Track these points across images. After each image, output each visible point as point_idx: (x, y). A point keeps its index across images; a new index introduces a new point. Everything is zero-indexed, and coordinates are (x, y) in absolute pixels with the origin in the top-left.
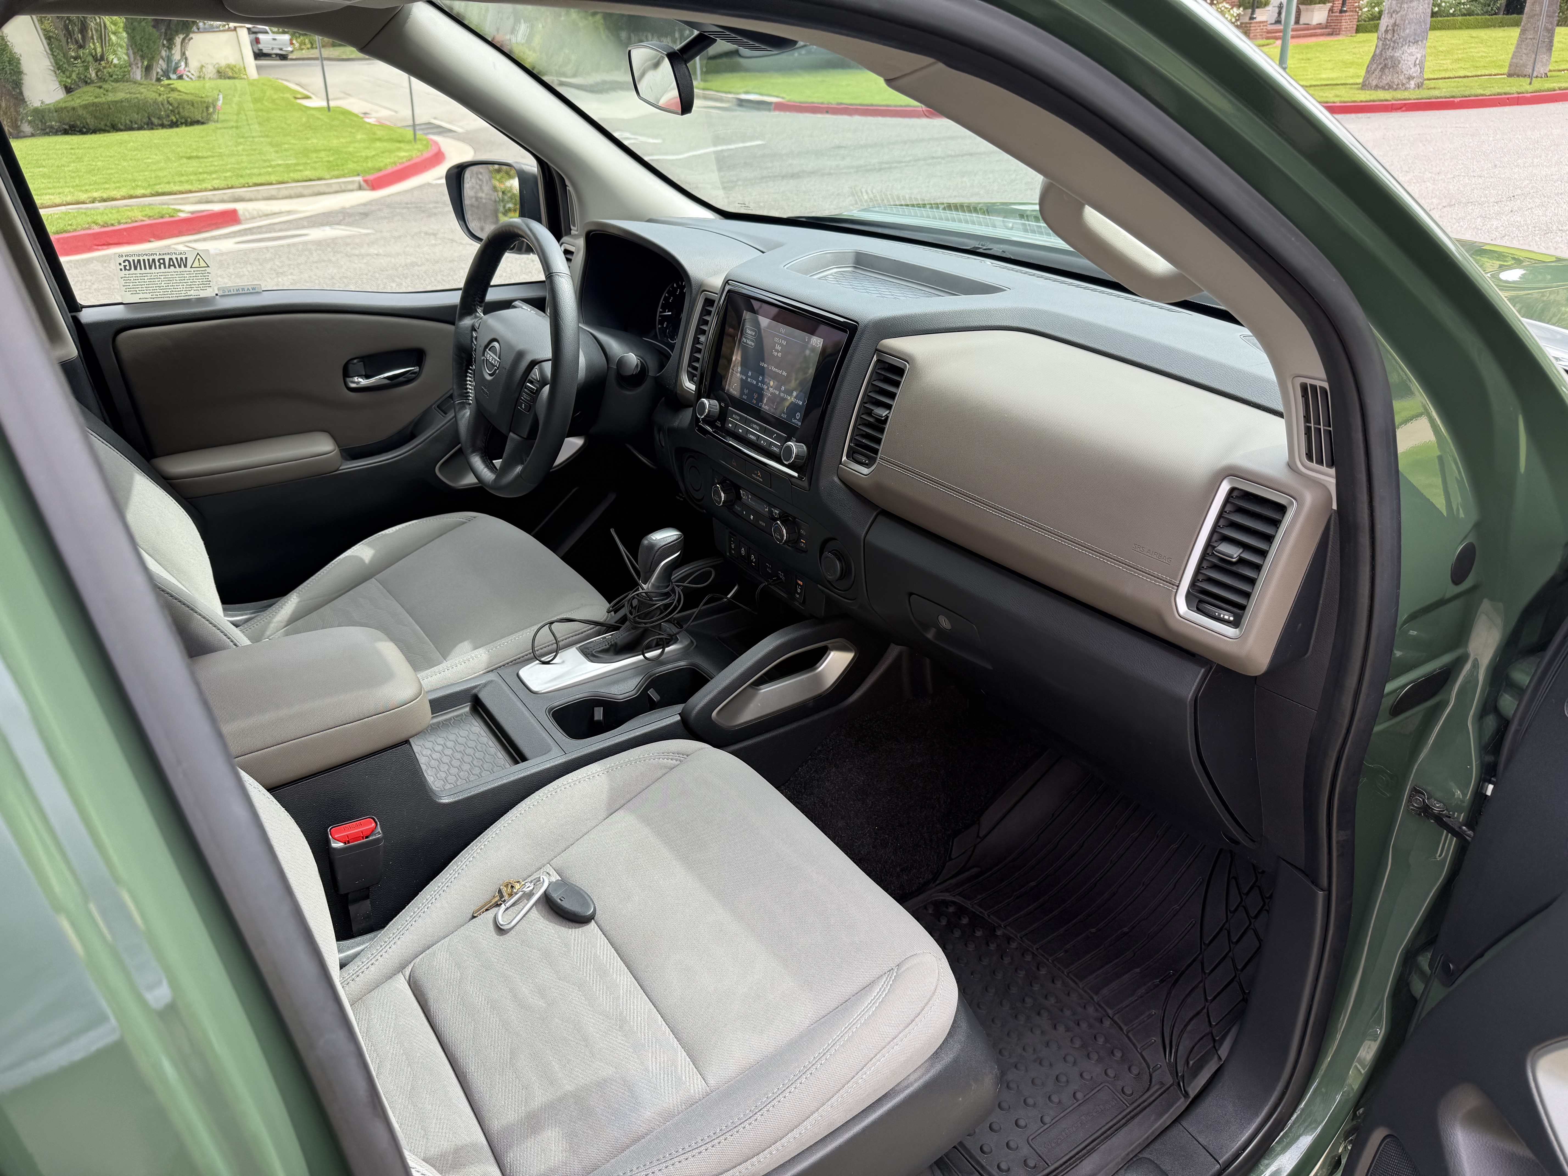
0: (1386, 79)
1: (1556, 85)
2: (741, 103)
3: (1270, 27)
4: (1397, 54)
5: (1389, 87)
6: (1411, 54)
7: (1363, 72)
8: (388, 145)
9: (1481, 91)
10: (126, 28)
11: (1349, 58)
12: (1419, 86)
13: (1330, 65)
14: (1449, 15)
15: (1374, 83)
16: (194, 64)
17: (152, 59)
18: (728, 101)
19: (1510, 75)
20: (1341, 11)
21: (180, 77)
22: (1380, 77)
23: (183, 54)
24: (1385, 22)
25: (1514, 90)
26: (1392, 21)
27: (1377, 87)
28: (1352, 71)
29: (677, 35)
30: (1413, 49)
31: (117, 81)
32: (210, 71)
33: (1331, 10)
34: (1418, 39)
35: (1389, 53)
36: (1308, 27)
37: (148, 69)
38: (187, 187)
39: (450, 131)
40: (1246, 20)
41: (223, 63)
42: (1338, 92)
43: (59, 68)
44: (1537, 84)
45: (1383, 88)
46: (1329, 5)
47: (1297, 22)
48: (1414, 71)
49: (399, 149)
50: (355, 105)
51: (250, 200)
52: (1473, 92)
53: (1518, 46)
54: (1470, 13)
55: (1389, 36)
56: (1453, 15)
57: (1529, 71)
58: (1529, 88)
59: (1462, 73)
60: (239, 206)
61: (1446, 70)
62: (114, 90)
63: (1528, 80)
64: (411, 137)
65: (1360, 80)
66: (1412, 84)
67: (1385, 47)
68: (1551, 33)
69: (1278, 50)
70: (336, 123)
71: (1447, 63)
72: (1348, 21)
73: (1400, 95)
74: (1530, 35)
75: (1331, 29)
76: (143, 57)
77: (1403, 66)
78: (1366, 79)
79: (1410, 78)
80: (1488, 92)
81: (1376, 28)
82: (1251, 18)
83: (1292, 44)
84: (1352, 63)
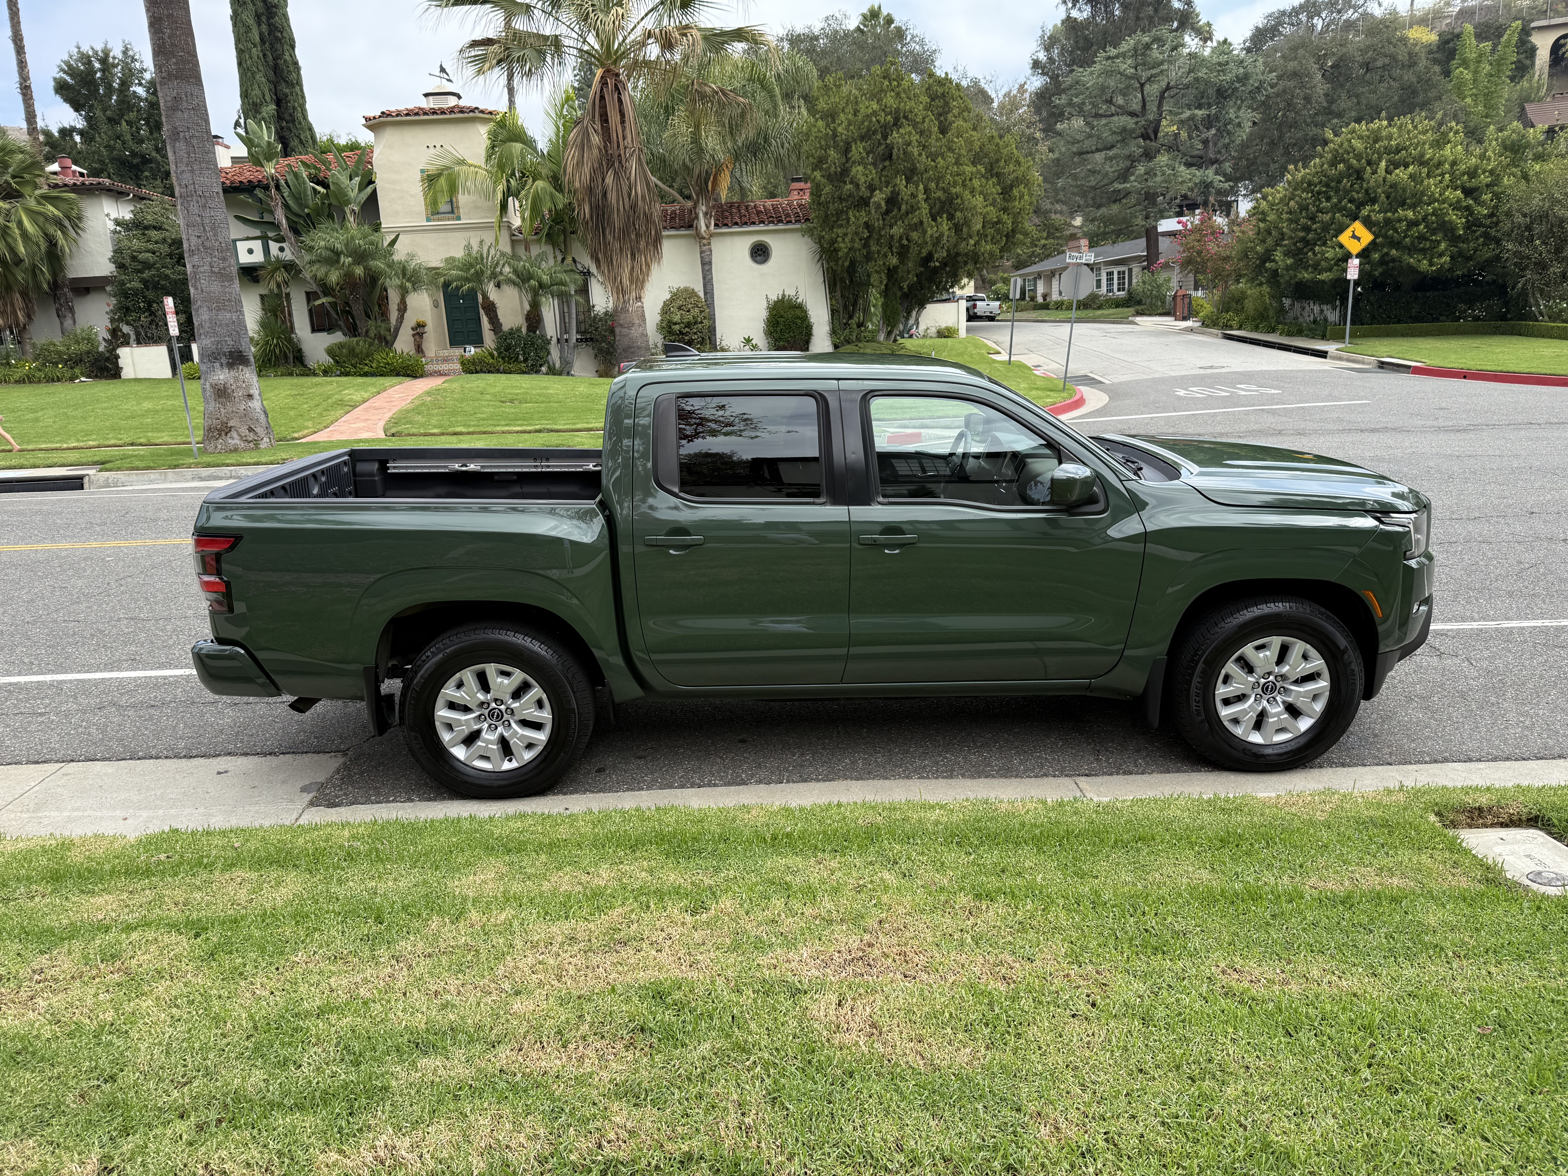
2: (1382, 365)
8: (1040, 393)
10: (883, 305)
16: (922, 327)
17: (893, 328)
18: (1369, 364)
21: (911, 337)
23: (917, 320)
31: (868, 341)
32: (933, 331)
37: (889, 333)
38: (895, 416)
39: (1101, 382)
41: (943, 326)
43: (833, 332)
49: (1048, 396)
50: (1029, 360)
51: (932, 428)
60: (923, 431)
62: (865, 347)
64: (1061, 387)
70: (1011, 374)
76: (888, 325)
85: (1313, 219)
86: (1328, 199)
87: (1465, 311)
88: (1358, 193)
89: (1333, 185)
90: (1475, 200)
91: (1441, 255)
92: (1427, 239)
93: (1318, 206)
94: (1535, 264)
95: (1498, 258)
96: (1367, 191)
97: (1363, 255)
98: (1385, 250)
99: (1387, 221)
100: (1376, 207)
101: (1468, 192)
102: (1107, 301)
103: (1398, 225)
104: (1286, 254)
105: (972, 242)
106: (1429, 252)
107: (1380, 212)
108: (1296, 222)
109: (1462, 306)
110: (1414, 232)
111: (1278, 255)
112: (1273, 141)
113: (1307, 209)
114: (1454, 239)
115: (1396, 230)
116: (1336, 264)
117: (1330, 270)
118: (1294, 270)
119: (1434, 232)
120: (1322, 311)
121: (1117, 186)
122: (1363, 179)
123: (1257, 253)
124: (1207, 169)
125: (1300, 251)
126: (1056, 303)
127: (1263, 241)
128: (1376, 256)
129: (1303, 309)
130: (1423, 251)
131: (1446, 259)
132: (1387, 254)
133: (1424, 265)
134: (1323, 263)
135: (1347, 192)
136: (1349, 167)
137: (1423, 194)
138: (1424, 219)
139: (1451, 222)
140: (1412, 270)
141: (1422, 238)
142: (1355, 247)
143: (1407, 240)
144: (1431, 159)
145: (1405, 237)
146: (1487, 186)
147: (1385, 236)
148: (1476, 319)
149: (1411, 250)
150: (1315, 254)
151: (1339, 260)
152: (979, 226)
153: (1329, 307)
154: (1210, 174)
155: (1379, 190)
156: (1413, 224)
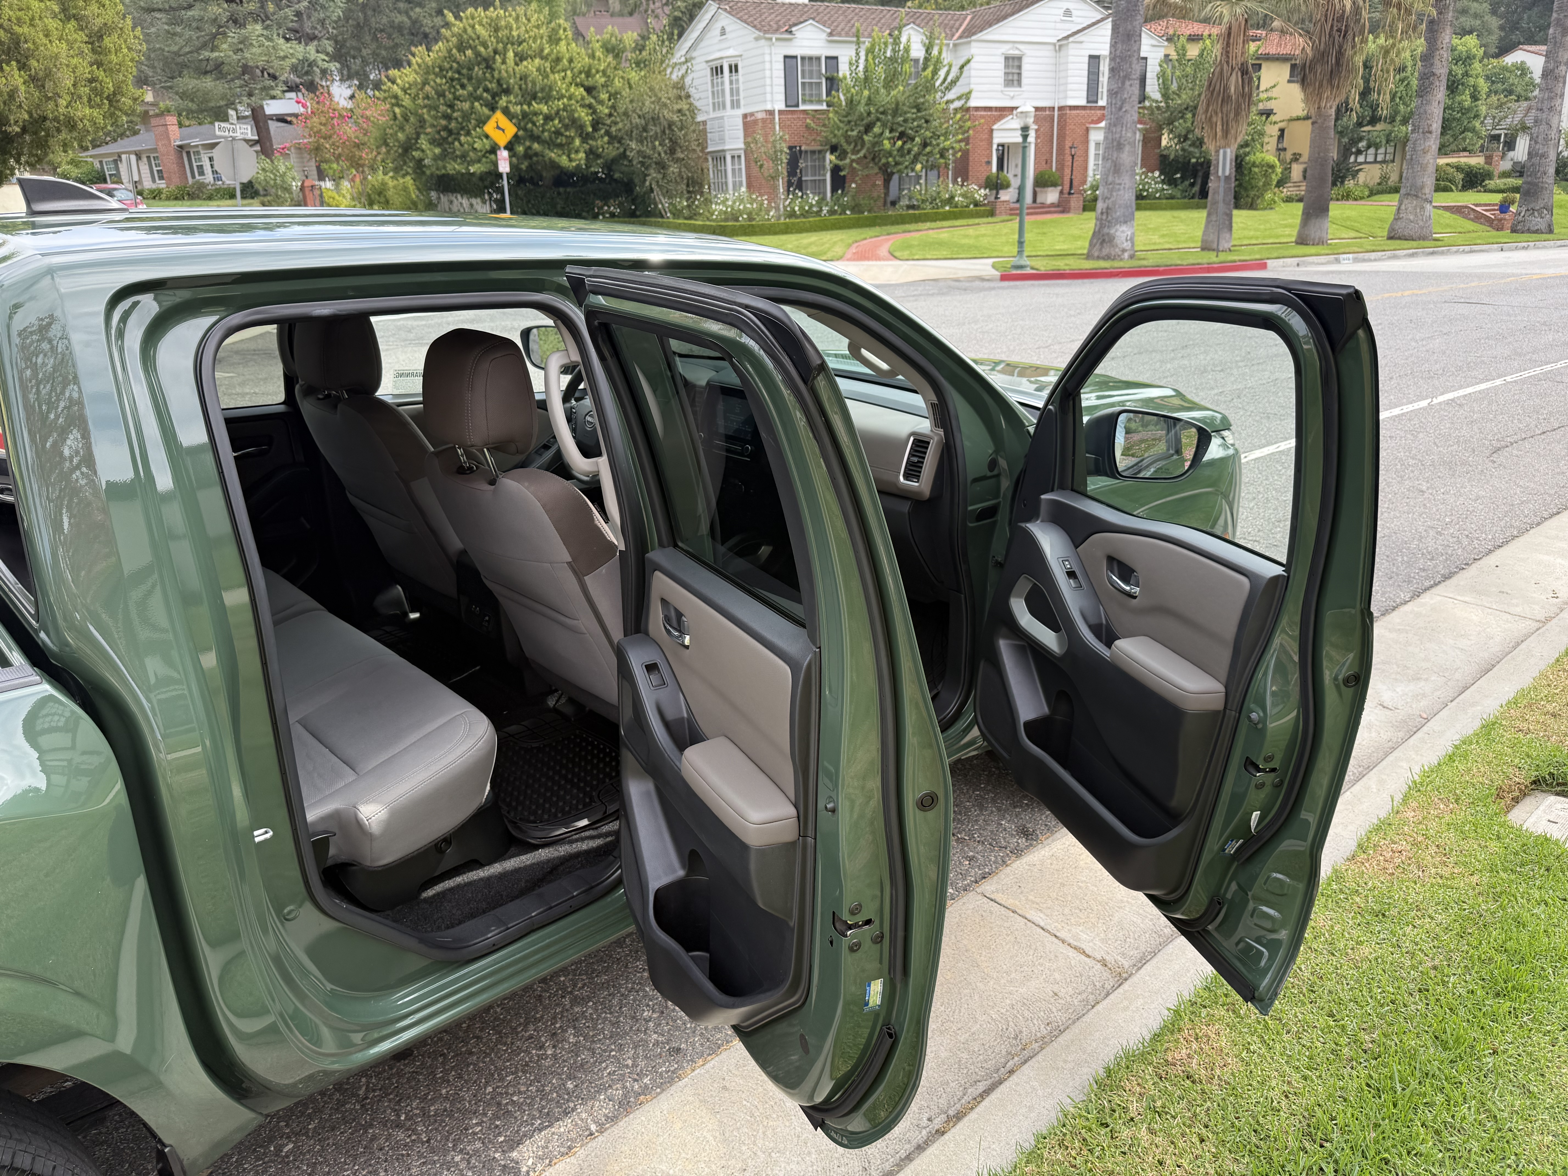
0: (1105, 251)
1: (1236, 258)
3: (1013, 205)
4: (1112, 231)
5: (1108, 258)
6: (1123, 232)
7: (1087, 245)
9: (1179, 262)
11: (1076, 232)
12: (1132, 257)
13: (1061, 239)
14: (1156, 198)
15: (1096, 254)
19: (1203, 249)
20: (1070, 194)
22: (1101, 250)
24: (1100, 205)
25: (1205, 261)
26: (1105, 205)
27: (1098, 258)
28: (1079, 243)
29: (487, 197)
30: (1124, 228)
33: (1061, 192)
34: (1128, 219)
35: (1106, 230)
36: (1043, 206)
40: (992, 199)
42: (1067, 262)
44: (1223, 257)
45: (1103, 259)
46: (1060, 188)
47: (1035, 201)
48: (1127, 245)
52: (1173, 262)
53: (1206, 226)
54: (1172, 197)
55: (1104, 217)
56: (1159, 198)
57: (1215, 246)
58: (1215, 259)
59: (1167, 246)
61: (1155, 244)
63: (1215, 253)
65: (1085, 251)
66: (1126, 255)
67: (1102, 226)
68: (1230, 216)
69: (1017, 225)
71: (1155, 238)
72: (1076, 202)
73: (1117, 264)
74: (1214, 218)
75: (1062, 207)
77: (1117, 241)
78: (1089, 251)
79: (1124, 251)
80: (1185, 263)
81: (1093, 209)
82: (997, 198)
83: (1028, 220)
84: (1080, 237)
85: (451, 106)
86: (463, 86)
87: (602, 208)
88: (491, 82)
89: (465, 71)
90: (595, 98)
91: (577, 152)
92: (562, 135)
93: (454, 93)
94: (656, 163)
95: (624, 155)
96: (498, 81)
97: (509, 147)
98: (528, 143)
99: (525, 115)
100: (512, 98)
101: (589, 90)
102: (218, 190)
103: (535, 118)
104: (433, 142)
105: (63, 102)
106: (566, 147)
107: (516, 104)
108: (436, 108)
109: (598, 203)
110: (550, 126)
111: (423, 143)
112: (358, 24)
113: (444, 96)
114: (585, 137)
115: (534, 124)
116: (484, 156)
117: (479, 161)
118: (442, 160)
119: (566, 127)
120: (472, 205)
121: (206, 54)
122: (493, 70)
123: (397, 140)
124: (306, 45)
125: (445, 139)
126: (152, 191)
127: (402, 128)
128: (520, 149)
129: (451, 202)
130: (560, 146)
131: (582, 155)
132: (530, 148)
133: (564, 161)
134: (471, 154)
135: (479, 82)
136: (478, 54)
137: (551, 88)
138: (557, 113)
139: (579, 118)
140: (554, 165)
141: (558, 133)
142: (502, 139)
143: (546, 134)
144: (548, 54)
145: (543, 132)
146: (603, 86)
147: (525, 129)
148: (613, 215)
149: (550, 144)
150: (462, 145)
151: (487, 152)
152: (69, 83)
153: (479, 200)
154: (311, 51)
155: (512, 81)
156: (548, 118)
